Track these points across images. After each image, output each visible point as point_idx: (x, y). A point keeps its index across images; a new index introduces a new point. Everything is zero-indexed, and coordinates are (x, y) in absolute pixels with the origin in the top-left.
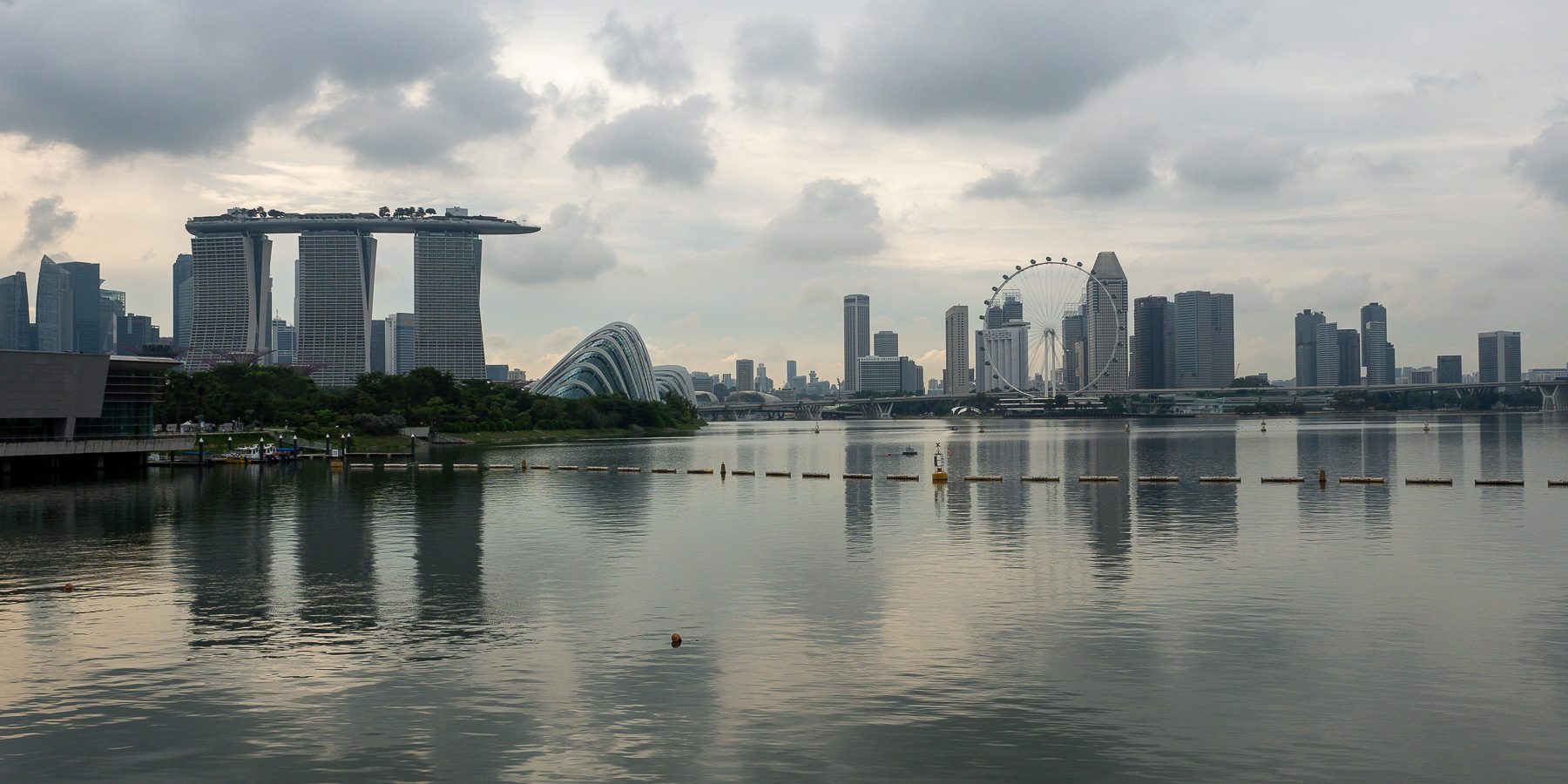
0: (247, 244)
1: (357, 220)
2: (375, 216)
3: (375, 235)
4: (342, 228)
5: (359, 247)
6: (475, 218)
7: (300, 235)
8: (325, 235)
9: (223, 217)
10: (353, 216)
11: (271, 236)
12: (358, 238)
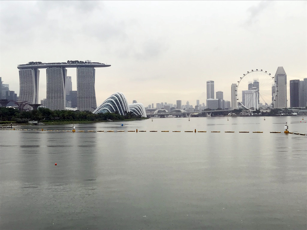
0: (33, 72)
1: (61, 64)
2: (66, 63)
3: (67, 68)
4: (57, 67)
5: (62, 72)
6: (93, 63)
7: (46, 69)
8: (53, 69)
9: (27, 65)
10: (60, 63)
11: (39, 69)
12: (62, 69)
